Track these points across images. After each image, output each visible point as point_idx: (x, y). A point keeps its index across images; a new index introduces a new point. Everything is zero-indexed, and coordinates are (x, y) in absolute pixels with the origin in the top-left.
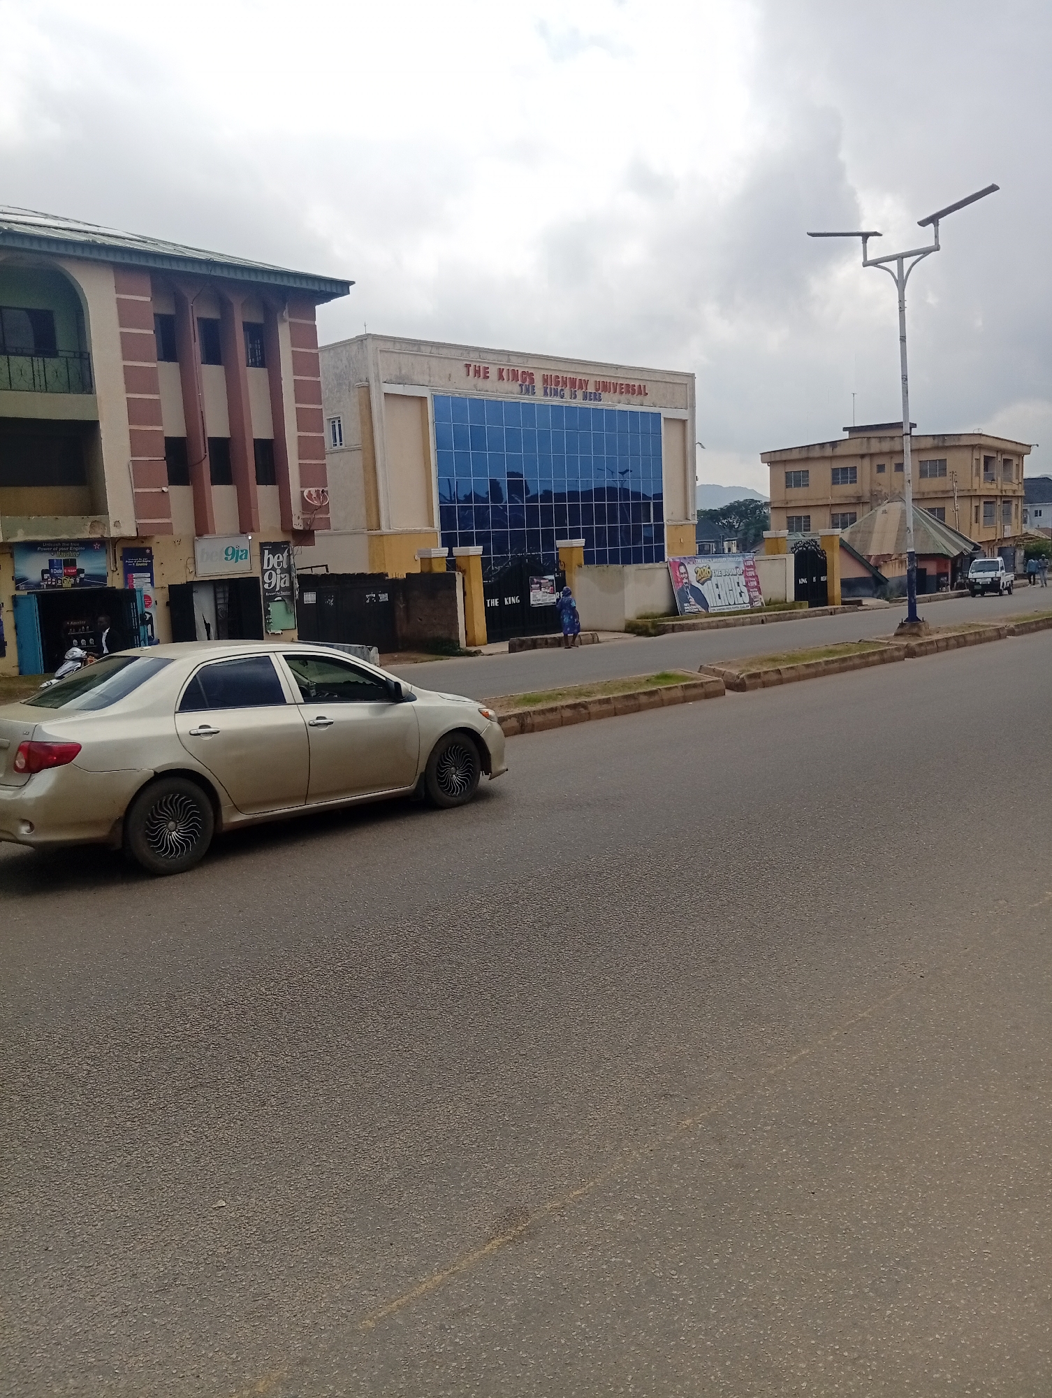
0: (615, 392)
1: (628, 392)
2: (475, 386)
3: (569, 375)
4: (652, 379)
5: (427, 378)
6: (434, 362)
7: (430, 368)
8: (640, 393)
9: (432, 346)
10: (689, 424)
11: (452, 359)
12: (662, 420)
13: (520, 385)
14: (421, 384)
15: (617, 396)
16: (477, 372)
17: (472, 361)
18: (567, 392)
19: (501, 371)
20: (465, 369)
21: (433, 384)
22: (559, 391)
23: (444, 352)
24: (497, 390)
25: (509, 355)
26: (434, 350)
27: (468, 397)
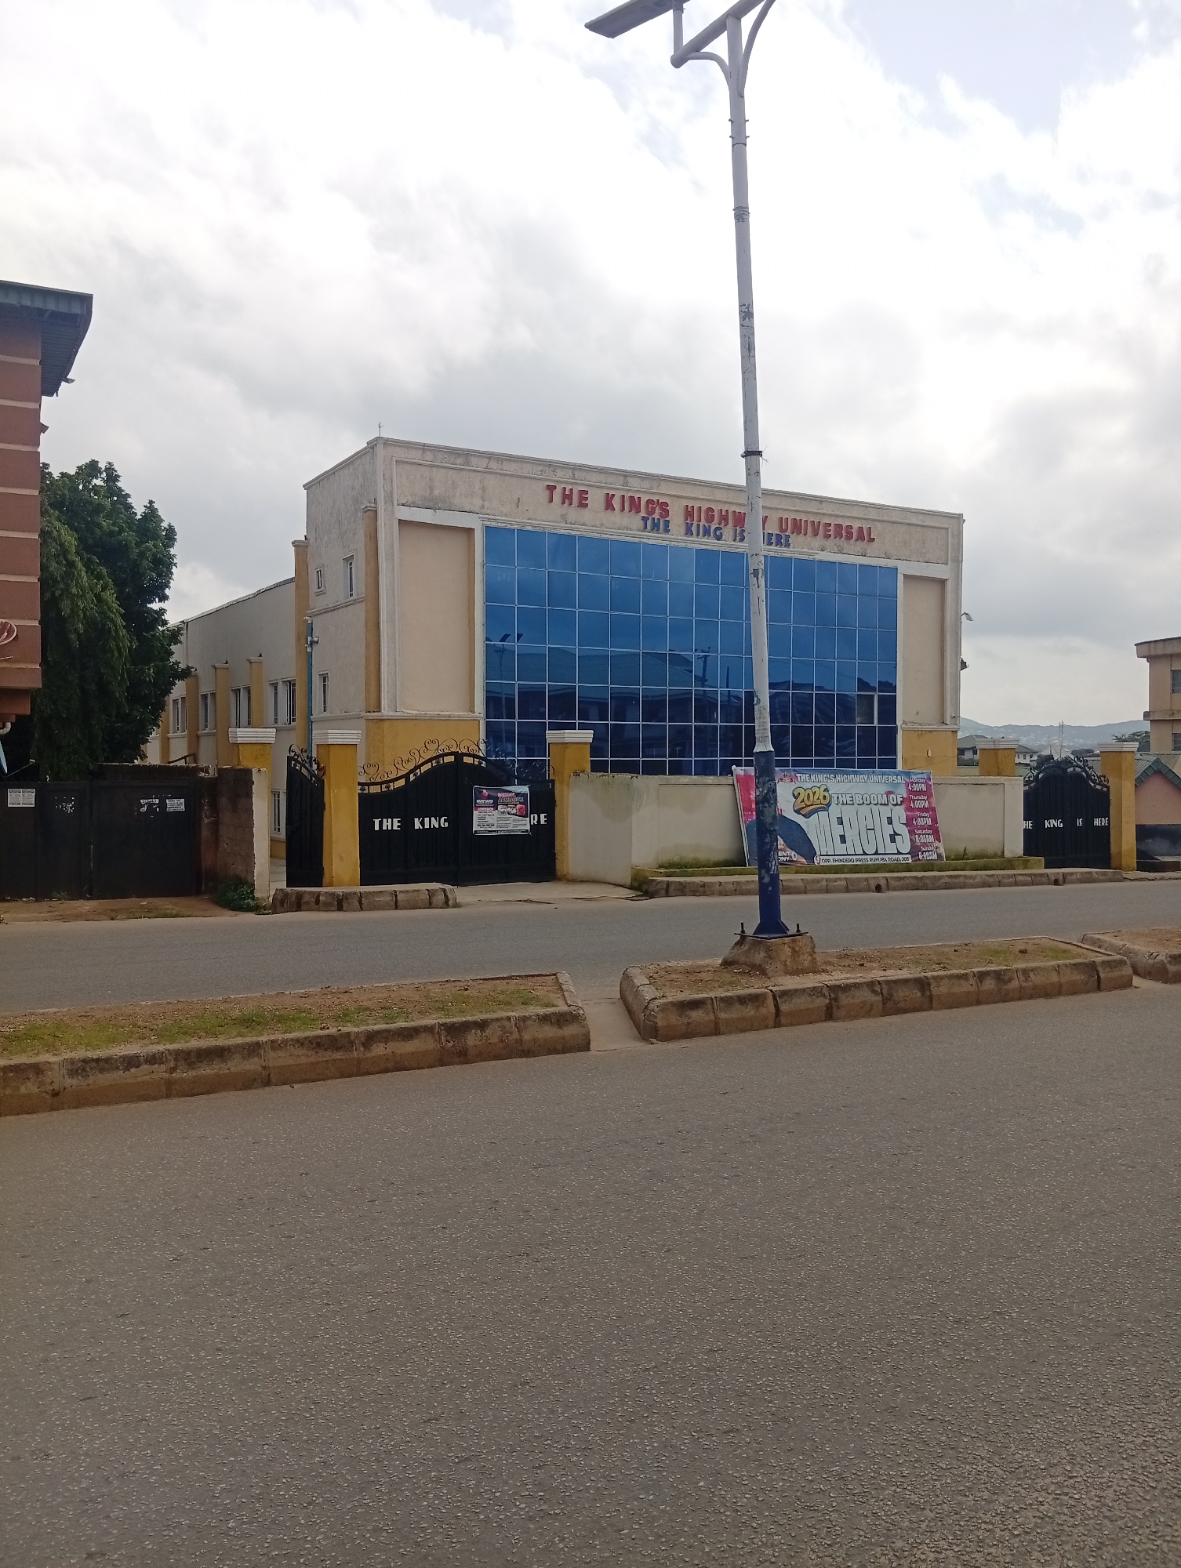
0: (816, 534)
1: (838, 534)
2: (564, 517)
3: (732, 509)
4: (885, 518)
5: (478, 502)
6: (491, 481)
7: (484, 489)
8: (861, 537)
9: (490, 458)
10: (949, 586)
11: (526, 478)
12: (900, 578)
13: (645, 519)
14: (468, 509)
15: (819, 541)
16: (567, 497)
17: (558, 482)
18: (728, 532)
19: (609, 499)
20: (547, 493)
21: (489, 511)
22: (712, 529)
23: (511, 468)
24: (602, 524)
25: (625, 476)
26: (493, 465)
27: (547, 531)
